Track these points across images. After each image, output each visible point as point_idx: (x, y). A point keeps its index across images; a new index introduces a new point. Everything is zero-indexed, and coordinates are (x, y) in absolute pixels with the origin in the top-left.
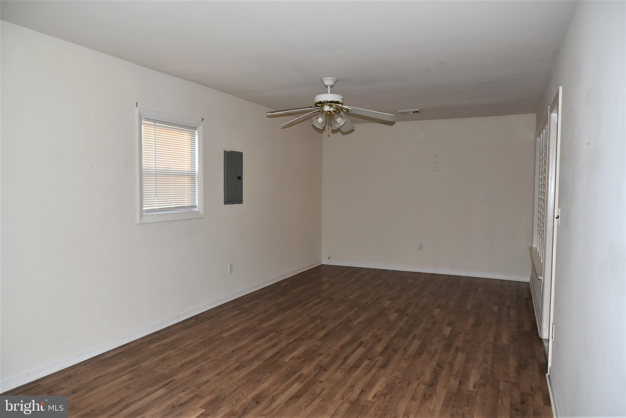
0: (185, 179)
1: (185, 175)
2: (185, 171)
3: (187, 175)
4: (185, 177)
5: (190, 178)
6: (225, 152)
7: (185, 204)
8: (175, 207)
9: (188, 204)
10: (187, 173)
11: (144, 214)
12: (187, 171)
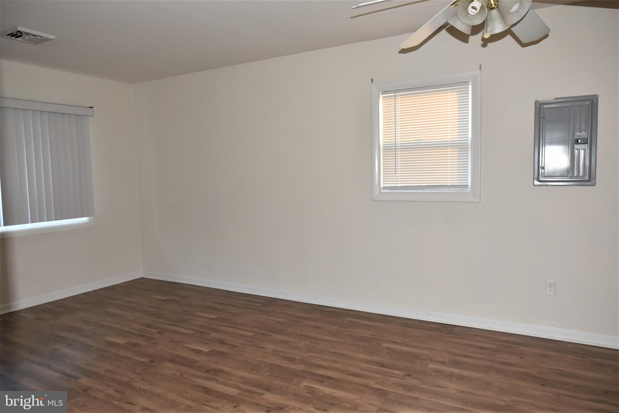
0: (448, 152)
1: (448, 146)
2: (448, 141)
3: (450, 146)
4: (448, 149)
5: (457, 150)
6: (536, 102)
7: (448, 183)
8: (426, 186)
9: (451, 183)
10: (450, 144)
11: (383, 191)
12: (450, 141)
